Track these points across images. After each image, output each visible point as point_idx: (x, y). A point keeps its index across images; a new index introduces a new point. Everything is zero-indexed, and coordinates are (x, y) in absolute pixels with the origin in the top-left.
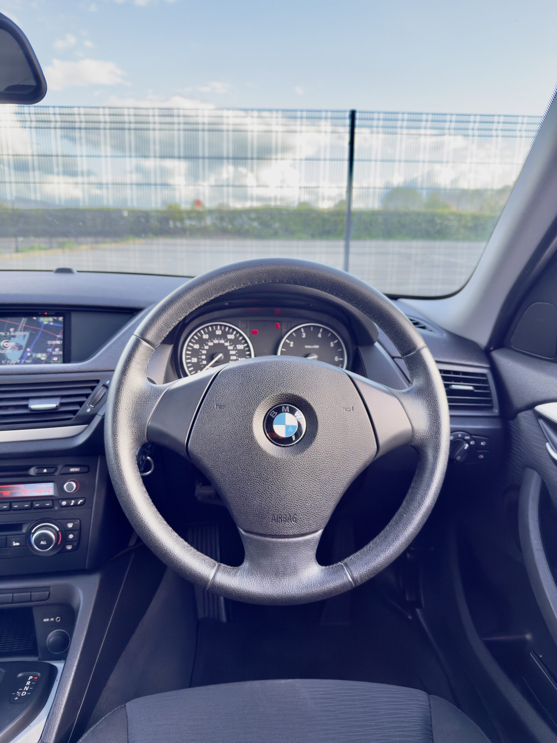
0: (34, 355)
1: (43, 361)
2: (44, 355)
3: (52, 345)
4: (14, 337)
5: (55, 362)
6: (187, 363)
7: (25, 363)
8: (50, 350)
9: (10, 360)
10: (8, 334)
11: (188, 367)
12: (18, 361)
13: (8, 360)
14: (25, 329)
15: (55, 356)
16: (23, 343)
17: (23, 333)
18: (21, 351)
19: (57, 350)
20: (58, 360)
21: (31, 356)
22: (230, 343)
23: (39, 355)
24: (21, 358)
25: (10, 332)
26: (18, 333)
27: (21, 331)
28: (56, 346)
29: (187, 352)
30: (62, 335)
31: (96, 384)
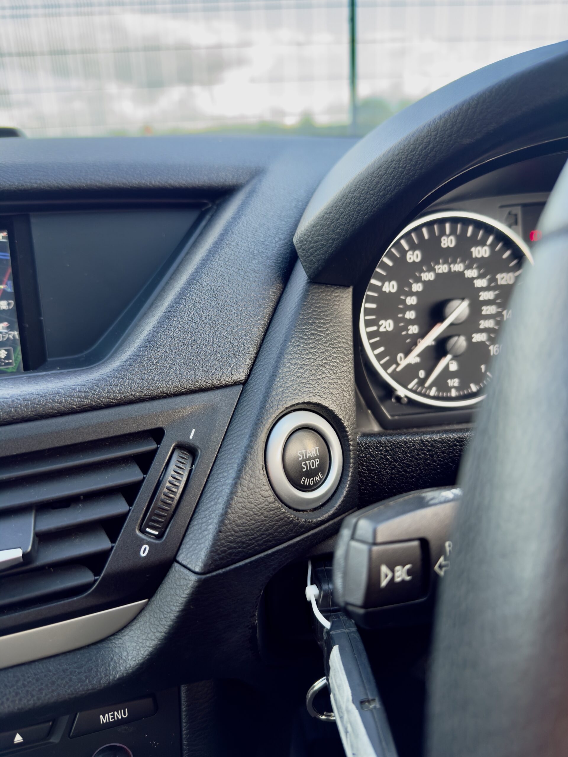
6: (370, 335)
11: (374, 346)
22: (479, 268)
29: (366, 305)
30: (11, 283)
31: (154, 446)
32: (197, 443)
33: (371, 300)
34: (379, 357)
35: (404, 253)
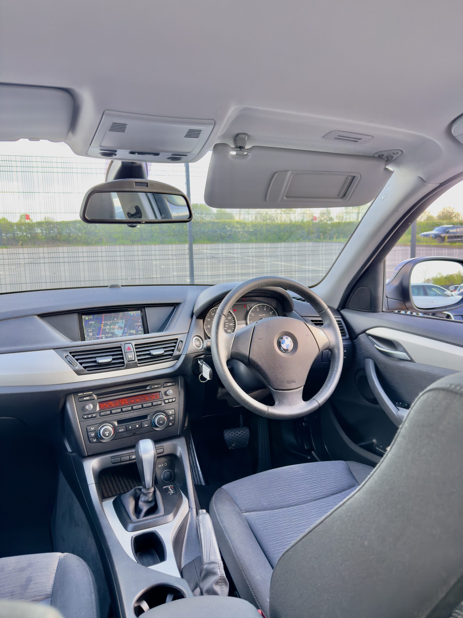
0: (129, 331)
1: (134, 334)
2: (134, 331)
3: (137, 325)
4: (118, 323)
5: (140, 334)
6: (206, 328)
7: (125, 336)
8: (137, 328)
9: (117, 335)
10: (114, 321)
11: (207, 330)
12: (122, 335)
13: (116, 335)
14: (122, 318)
15: (140, 331)
16: (123, 326)
17: (121, 321)
18: (122, 330)
19: (140, 328)
20: (141, 333)
21: (128, 332)
23: (132, 331)
24: (123, 333)
25: (115, 321)
26: (119, 321)
27: (120, 319)
28: (139, 326)
29: (205, 323)
30: (141, 320)
31: (176, 341)
32: (183, 340)
33: (206, 322)
34: (208, 332)
35: (211, 314)
